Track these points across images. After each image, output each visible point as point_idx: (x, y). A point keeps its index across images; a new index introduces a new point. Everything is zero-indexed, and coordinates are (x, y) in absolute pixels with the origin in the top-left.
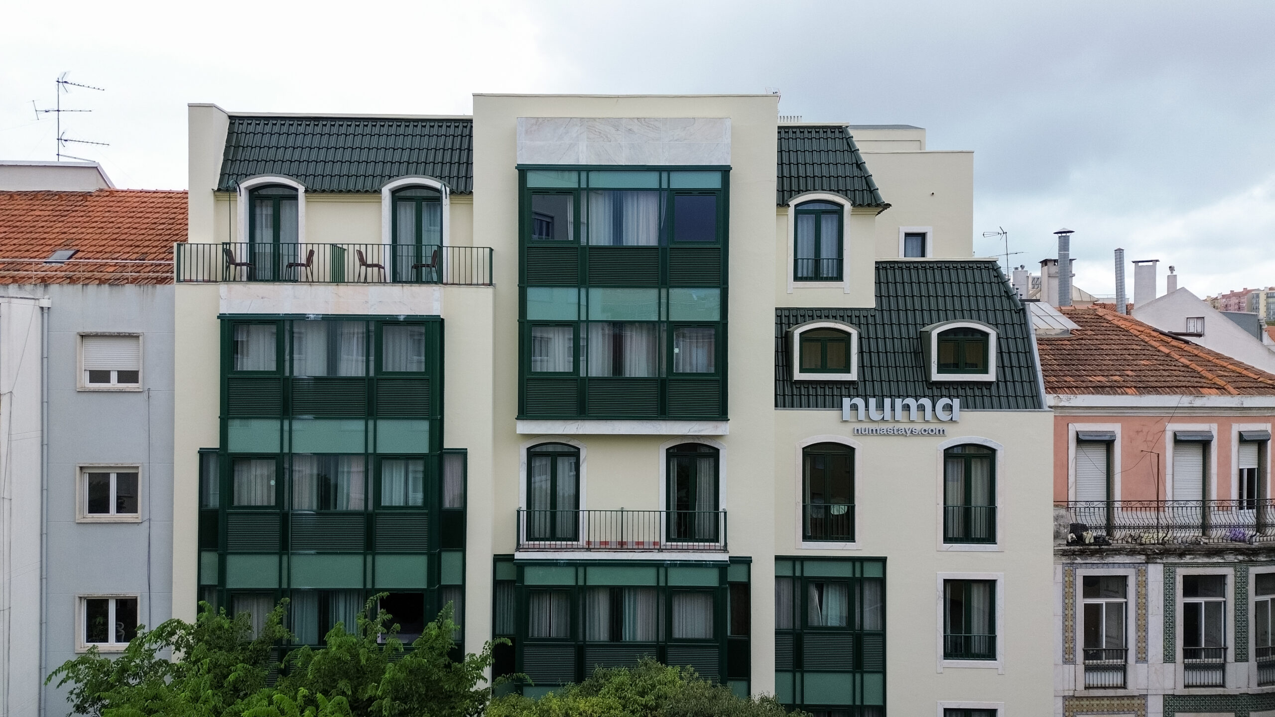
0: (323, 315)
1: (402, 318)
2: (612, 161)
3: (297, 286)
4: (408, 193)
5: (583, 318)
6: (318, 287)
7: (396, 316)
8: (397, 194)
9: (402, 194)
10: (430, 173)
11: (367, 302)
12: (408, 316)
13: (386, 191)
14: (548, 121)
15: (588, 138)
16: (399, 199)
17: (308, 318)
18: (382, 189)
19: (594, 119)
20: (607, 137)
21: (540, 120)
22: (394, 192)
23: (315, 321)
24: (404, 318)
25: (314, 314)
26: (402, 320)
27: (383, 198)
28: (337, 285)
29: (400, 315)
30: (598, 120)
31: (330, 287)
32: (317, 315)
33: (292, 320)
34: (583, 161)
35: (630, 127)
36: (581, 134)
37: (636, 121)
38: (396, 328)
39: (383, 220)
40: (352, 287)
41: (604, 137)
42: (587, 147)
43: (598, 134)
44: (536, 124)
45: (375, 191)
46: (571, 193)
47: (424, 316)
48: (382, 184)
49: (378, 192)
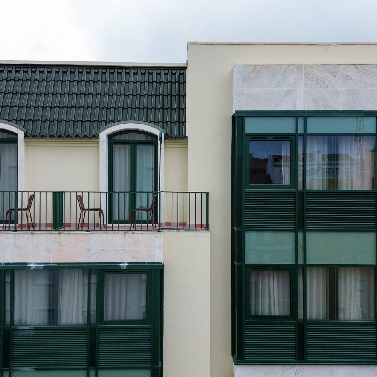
0: (44, 264)
1: (124, 266)
2: (329, 107)
3: (18, 235)
4: (122, 137)
5: (301, 262)
6: (40, 235)
7: (118, 263)
8: (113, 139)
9: (117, 138)
10: (145, 118)
11: (89, 250)
12: (130, 263)
13: (103, 136)
14: (266, 68)
15: (305, 84)
16: (115, 143)
17: (29, 267)
18: (100, 134)
19: (311, 66)
20: (324, 83)
21: (258, 67)
22: (110, 137)
23: (37, 271)
24: (127, 266)
25: (35, 263)
26: (124, 268)
27: (100, 143)
28: (59, 233)
29: (122, 263)
30: (315, 67)
31: (52, 235)
32: (38, 264)
33: (13, 270)
34: (300, 108)
35: (347, 74)
36: (298, 81)
37: (353, 67)
38: (117, 276)
39: (101, 164)
40: (74, 235)
41: (322, 83)
42: (304, 93)
43: (315, 80)
44: (254, 72)
45: (93, 137)
46: (289, 138)
47: (145, 263)
48: (100, 129)
49: (96, 137)
